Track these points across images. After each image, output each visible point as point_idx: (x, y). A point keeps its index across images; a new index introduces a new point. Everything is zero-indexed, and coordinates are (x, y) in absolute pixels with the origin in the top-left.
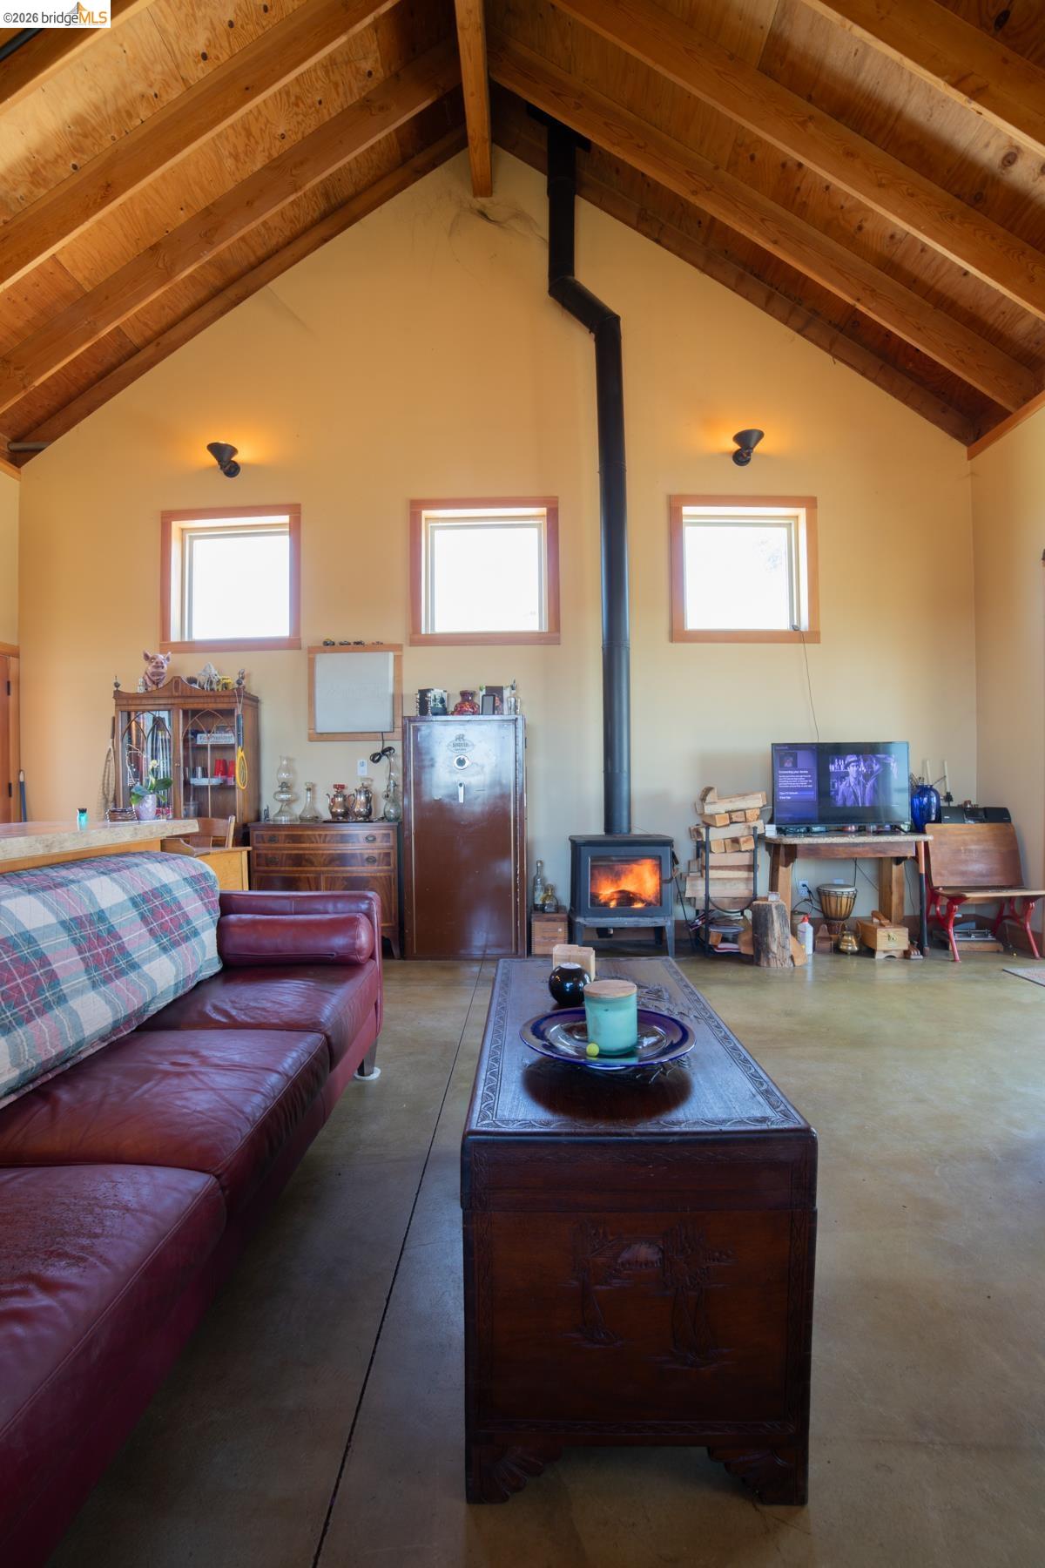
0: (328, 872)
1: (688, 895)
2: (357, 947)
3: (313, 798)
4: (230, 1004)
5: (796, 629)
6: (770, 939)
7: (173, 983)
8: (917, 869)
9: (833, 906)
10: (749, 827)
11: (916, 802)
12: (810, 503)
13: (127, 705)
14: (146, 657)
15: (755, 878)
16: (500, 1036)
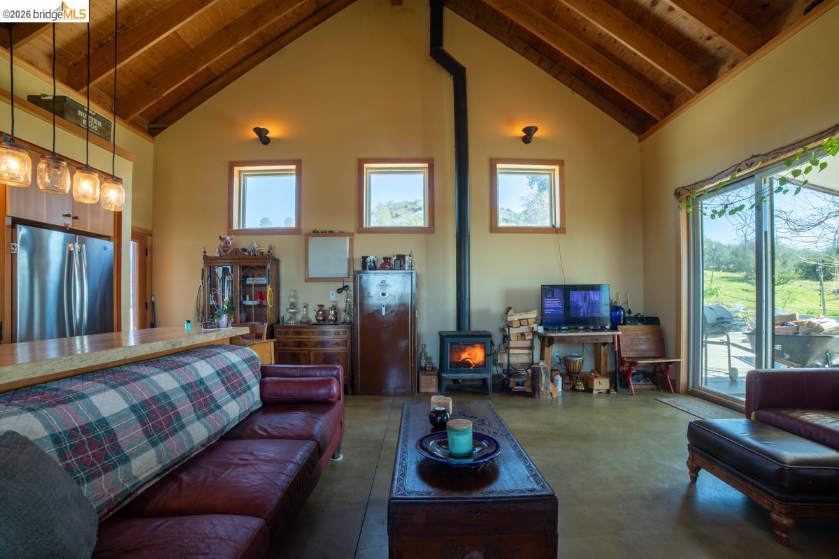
0: (314, 350)
1: (498, 362)
2: (332, 394)
3: (307, 311)
4: (267, 425)
5: (554, 226)
6: (540, 385)
7: (238, 415)
8: (614, 348)
9: (572, 366)
10: (530, 328)
11: (613, 314)
12: (561, 163)
13: (209, 262)
14: (221, 238)
15: (533, 354)
16: (406, 446)
